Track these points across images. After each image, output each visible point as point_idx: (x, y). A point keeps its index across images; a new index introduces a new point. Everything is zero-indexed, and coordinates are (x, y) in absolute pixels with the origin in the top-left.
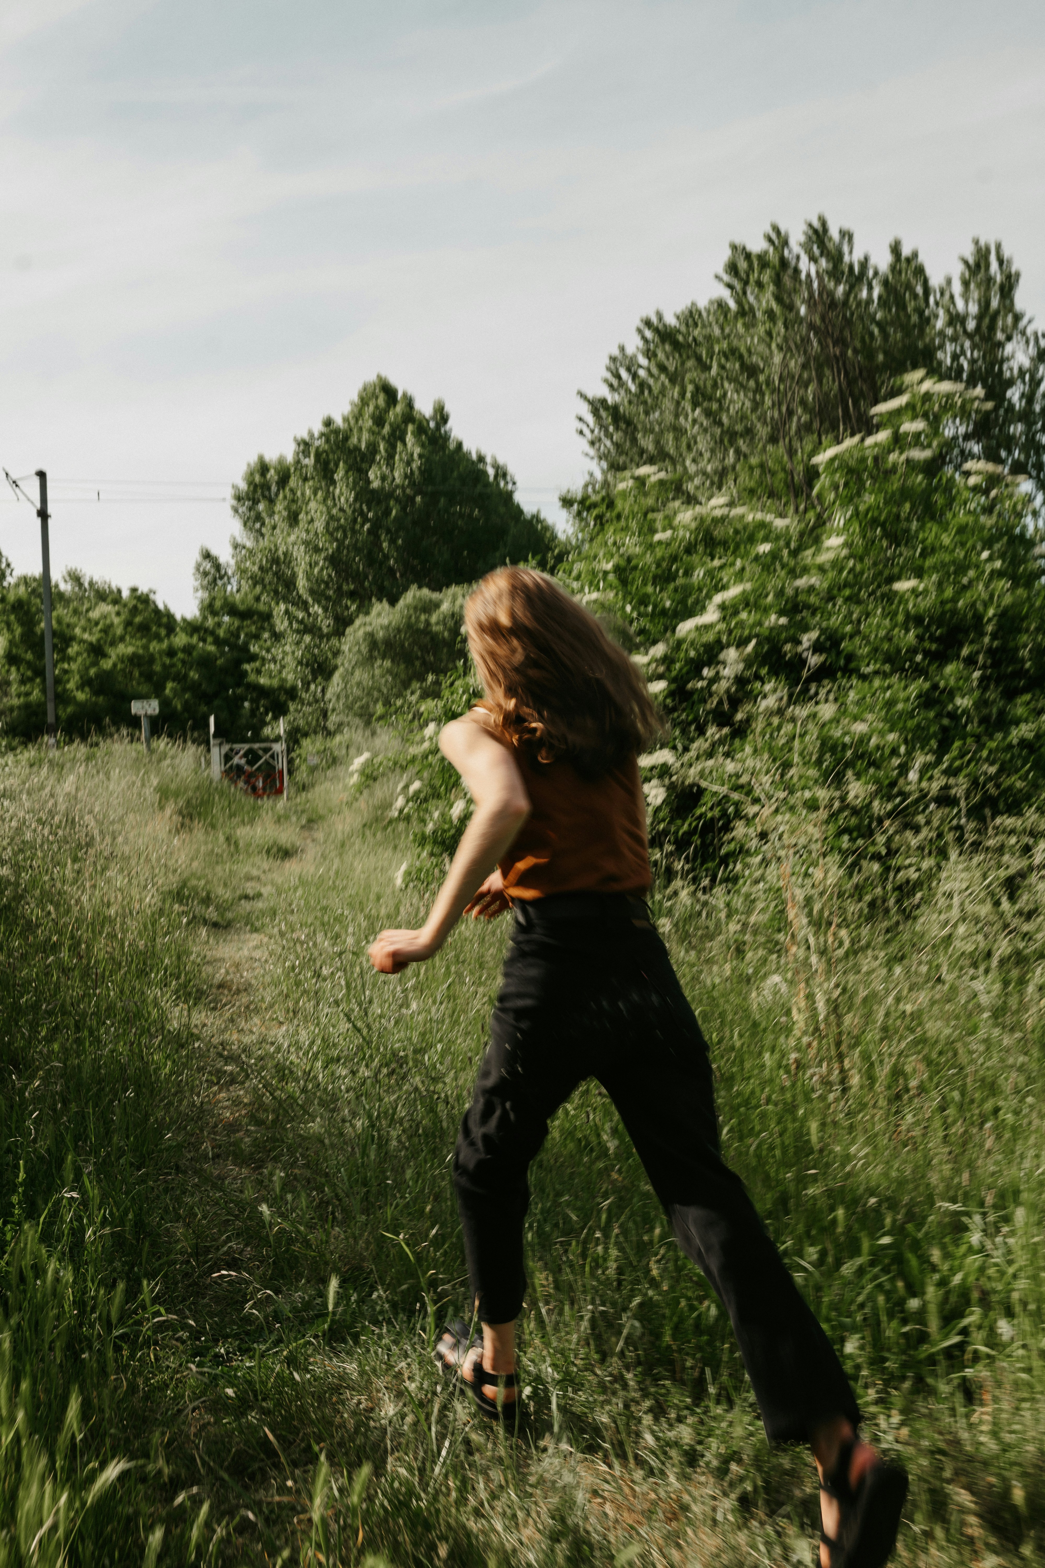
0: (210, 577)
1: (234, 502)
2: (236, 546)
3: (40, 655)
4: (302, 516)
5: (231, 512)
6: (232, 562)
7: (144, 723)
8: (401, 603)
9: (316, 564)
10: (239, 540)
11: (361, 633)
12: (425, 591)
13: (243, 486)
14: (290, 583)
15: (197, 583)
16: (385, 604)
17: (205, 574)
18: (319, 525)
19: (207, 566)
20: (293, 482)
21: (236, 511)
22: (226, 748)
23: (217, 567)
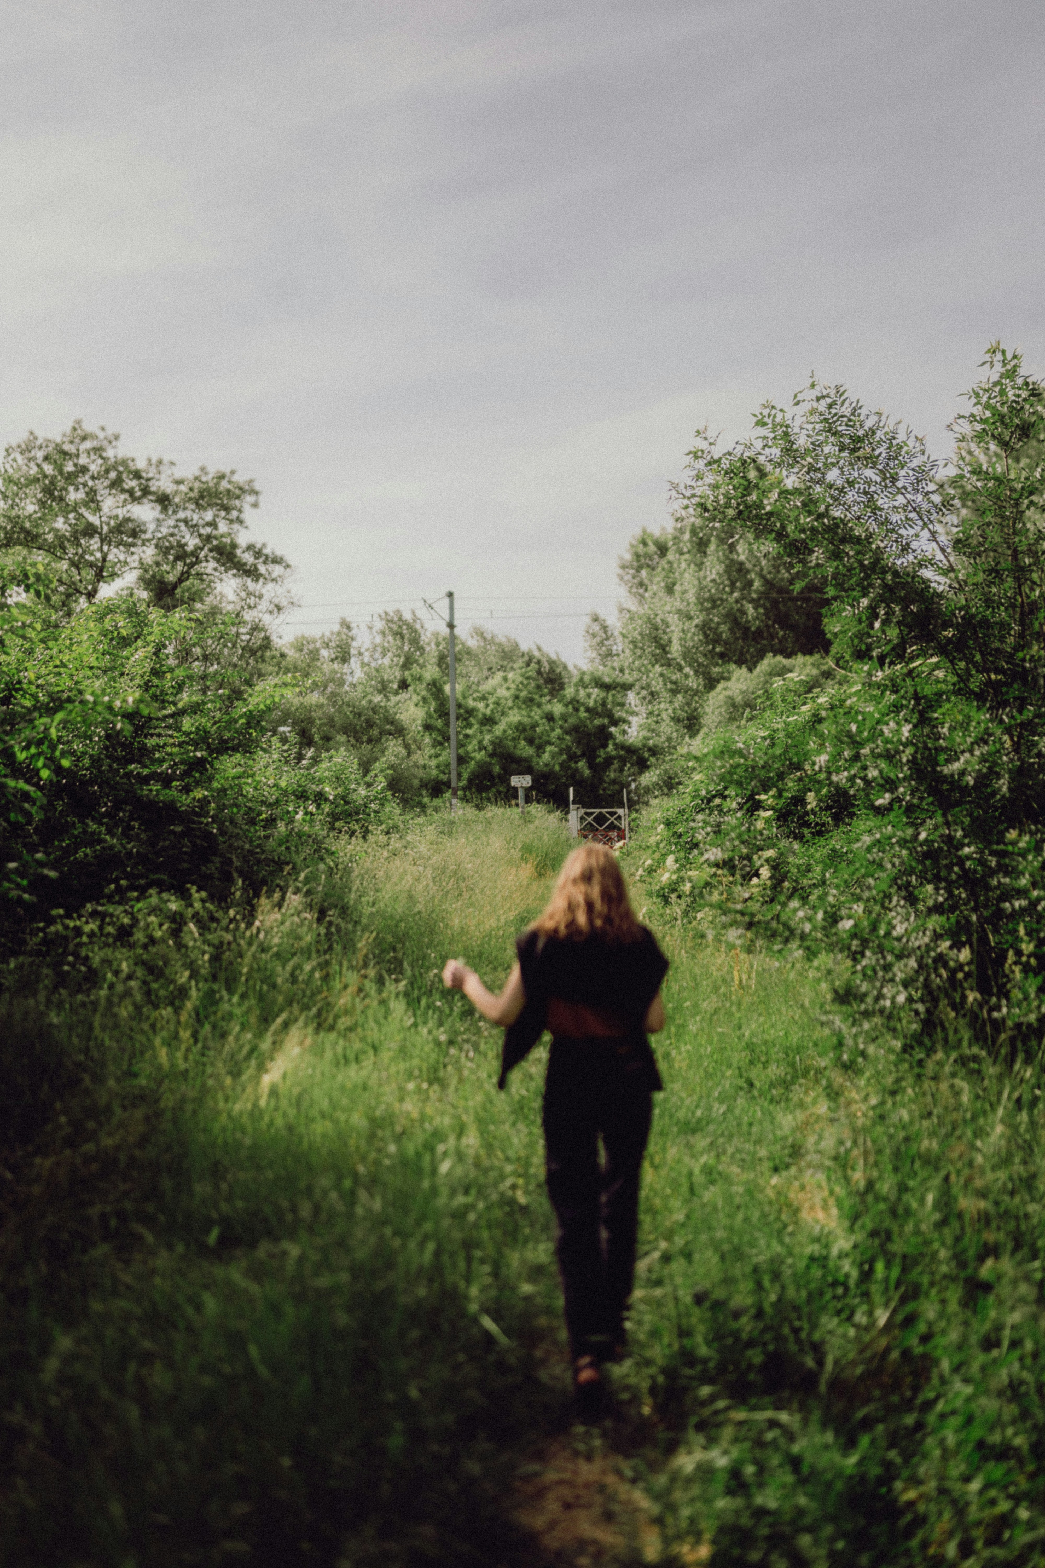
0: (598, 639)
1: (620, 571)
2: (621, 610)
3: (447, 724)
4: (677, 588)
5: (616, 580)
6: (619, 624)
7: (521, 793)
8: (758, 669)
9: (688, 631)
10: (625, 606)
11: (721, 697)
12: (779, 658)
13: (628, 557)
14: (664, 648)
15: (587, 645)
16: (744, 670)
17: (594, 636)
18: (691, 597)
19: (596, 628)
20: (671, 556)
21: (621, 578)
22: (582, 811)
23: (605, 628)
